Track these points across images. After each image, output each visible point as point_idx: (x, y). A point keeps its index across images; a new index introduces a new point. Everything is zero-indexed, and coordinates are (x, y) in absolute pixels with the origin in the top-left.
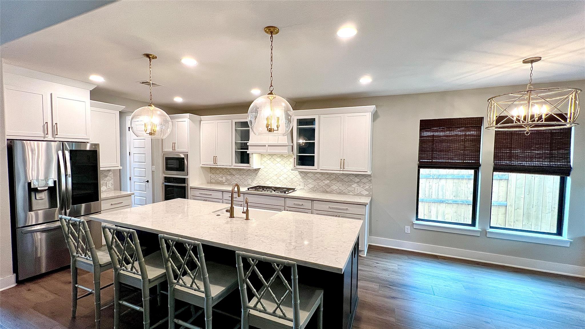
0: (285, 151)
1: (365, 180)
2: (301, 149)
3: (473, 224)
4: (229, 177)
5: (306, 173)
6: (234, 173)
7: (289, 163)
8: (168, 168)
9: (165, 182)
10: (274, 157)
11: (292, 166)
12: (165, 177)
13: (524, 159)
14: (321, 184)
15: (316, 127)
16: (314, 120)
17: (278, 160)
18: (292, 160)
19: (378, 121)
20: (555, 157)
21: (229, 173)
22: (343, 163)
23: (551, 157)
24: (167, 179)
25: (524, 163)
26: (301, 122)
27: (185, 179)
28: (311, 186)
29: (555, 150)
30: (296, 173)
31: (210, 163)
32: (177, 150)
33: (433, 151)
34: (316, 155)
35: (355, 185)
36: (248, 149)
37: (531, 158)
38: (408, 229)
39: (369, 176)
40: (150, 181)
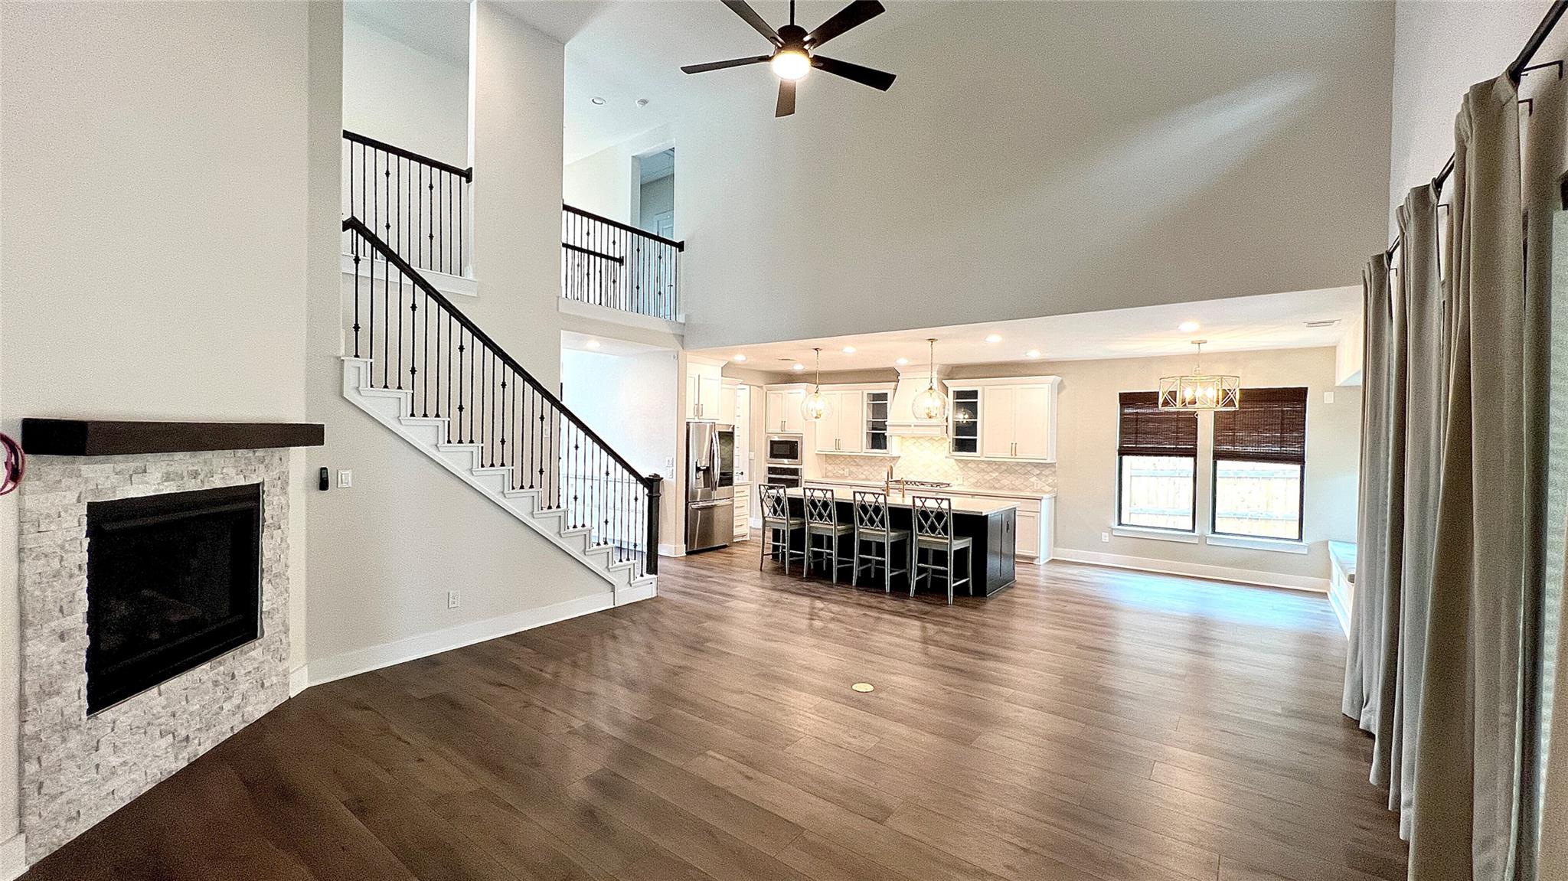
0: (938, 432)
1: (1047, 472)
2: (960, 429)
3: (1193, 530)
4: (854, 469)
5: (966, 462)
6: (862, 462)
7: (942, 448)
8: (773, 455)
9: (769, 473)
10: (921, 440)
11: (946, 453)
12: (769, 468)
13: (1251, 443)
14: (987, 477)
15: (979, 401)
16: (976, 392)
17: (927, 444)
18: (946, 445)
19: (1064, 393)
20: (1287, 441)
21: (853, 463)
22: (1014, 449)
23: (1282, 442)
24: (771, 470)
25: (1250, 449)
26: (959, 395)
27: (797, 469)
28: (973, 480)
29: (1287, 432)
30: (952, 462)
31: (830, 448)
32: (788, 430)
33: (1136, 433)
34: (978, 438)
35: (1033, 479)
36: (886, 430)
37: (1259, 443)
38: (1105, 537)
39: (1052, 465)
40: (746, 473)
